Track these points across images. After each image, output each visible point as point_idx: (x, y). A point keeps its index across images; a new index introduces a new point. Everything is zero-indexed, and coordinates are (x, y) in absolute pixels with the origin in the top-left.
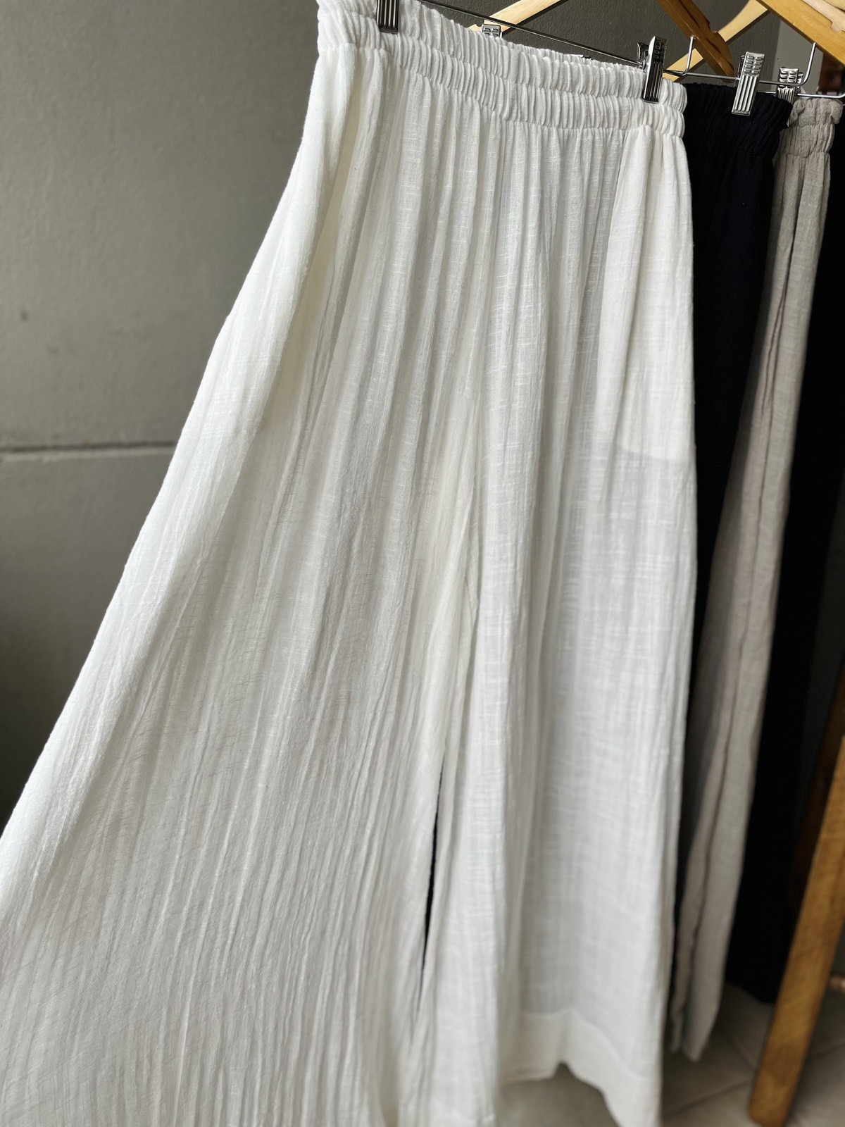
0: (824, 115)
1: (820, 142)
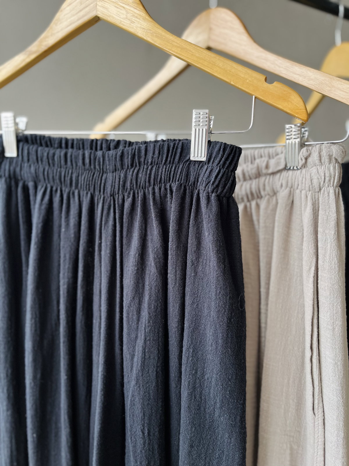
0: (328, 157)
1: (327, 179)
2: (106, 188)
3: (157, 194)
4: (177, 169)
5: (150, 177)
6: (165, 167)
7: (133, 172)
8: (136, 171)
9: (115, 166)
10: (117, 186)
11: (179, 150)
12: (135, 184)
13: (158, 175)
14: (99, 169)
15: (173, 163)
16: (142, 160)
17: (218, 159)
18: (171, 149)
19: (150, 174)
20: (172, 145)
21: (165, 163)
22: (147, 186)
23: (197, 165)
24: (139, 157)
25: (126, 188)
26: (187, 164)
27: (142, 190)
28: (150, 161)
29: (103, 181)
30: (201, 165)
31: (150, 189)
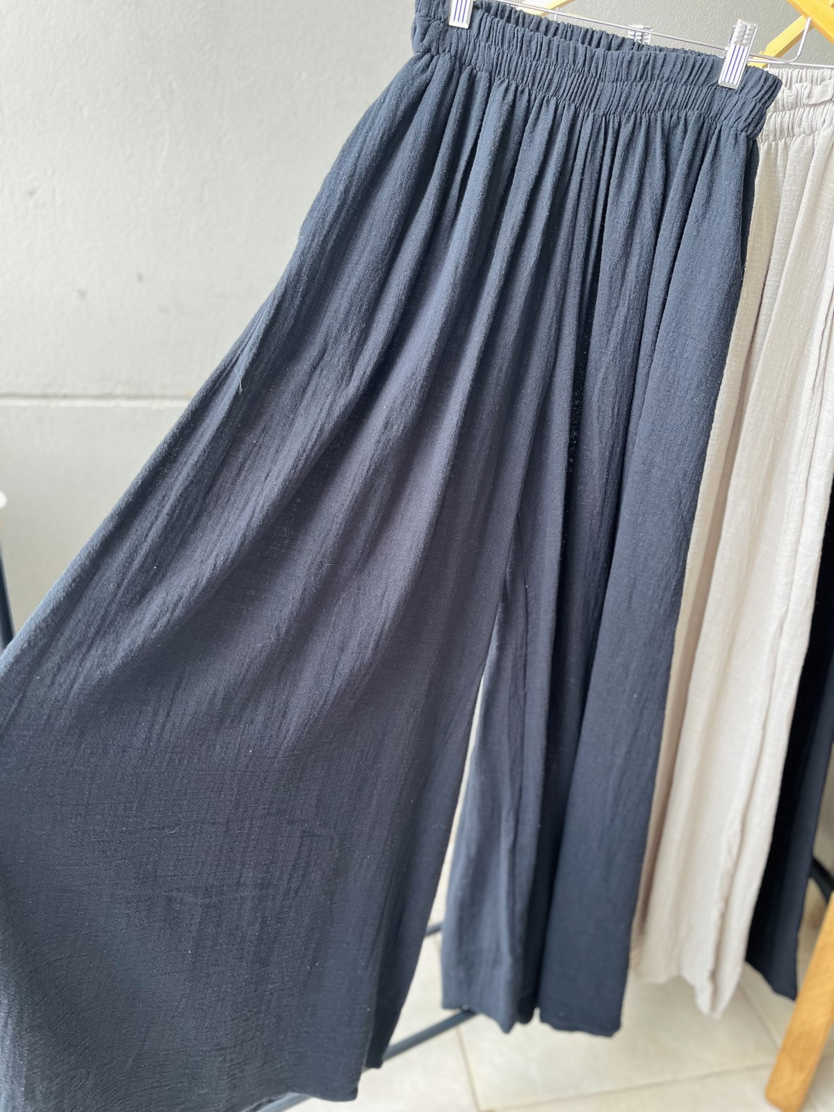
2: (599, 104)
3: (667, 123)
4: (699, 93)
5: (662, 98)
6: (684, 87)
7: (642, 86)
8: (645, 86)
9: (619, 74)
10: (615, 103)
11: (707, 69)
12: (640, 104)
13: (673, 97)
14: (594, 75)
15: (695, 84)
16: (657, 72)
17: (756, 90)
18: (698, 65)
19: (664, 94)
20: (700, 59)
21: (685, 83)
22: (655, 109)
23: (724, 93)
24: (653, 68)
25: (626, 107)
26: (713, 89)
27: (647, 115)
28: (666, 76)
29: (598, 92)
30: (729, 93)
31: (659, 115)
